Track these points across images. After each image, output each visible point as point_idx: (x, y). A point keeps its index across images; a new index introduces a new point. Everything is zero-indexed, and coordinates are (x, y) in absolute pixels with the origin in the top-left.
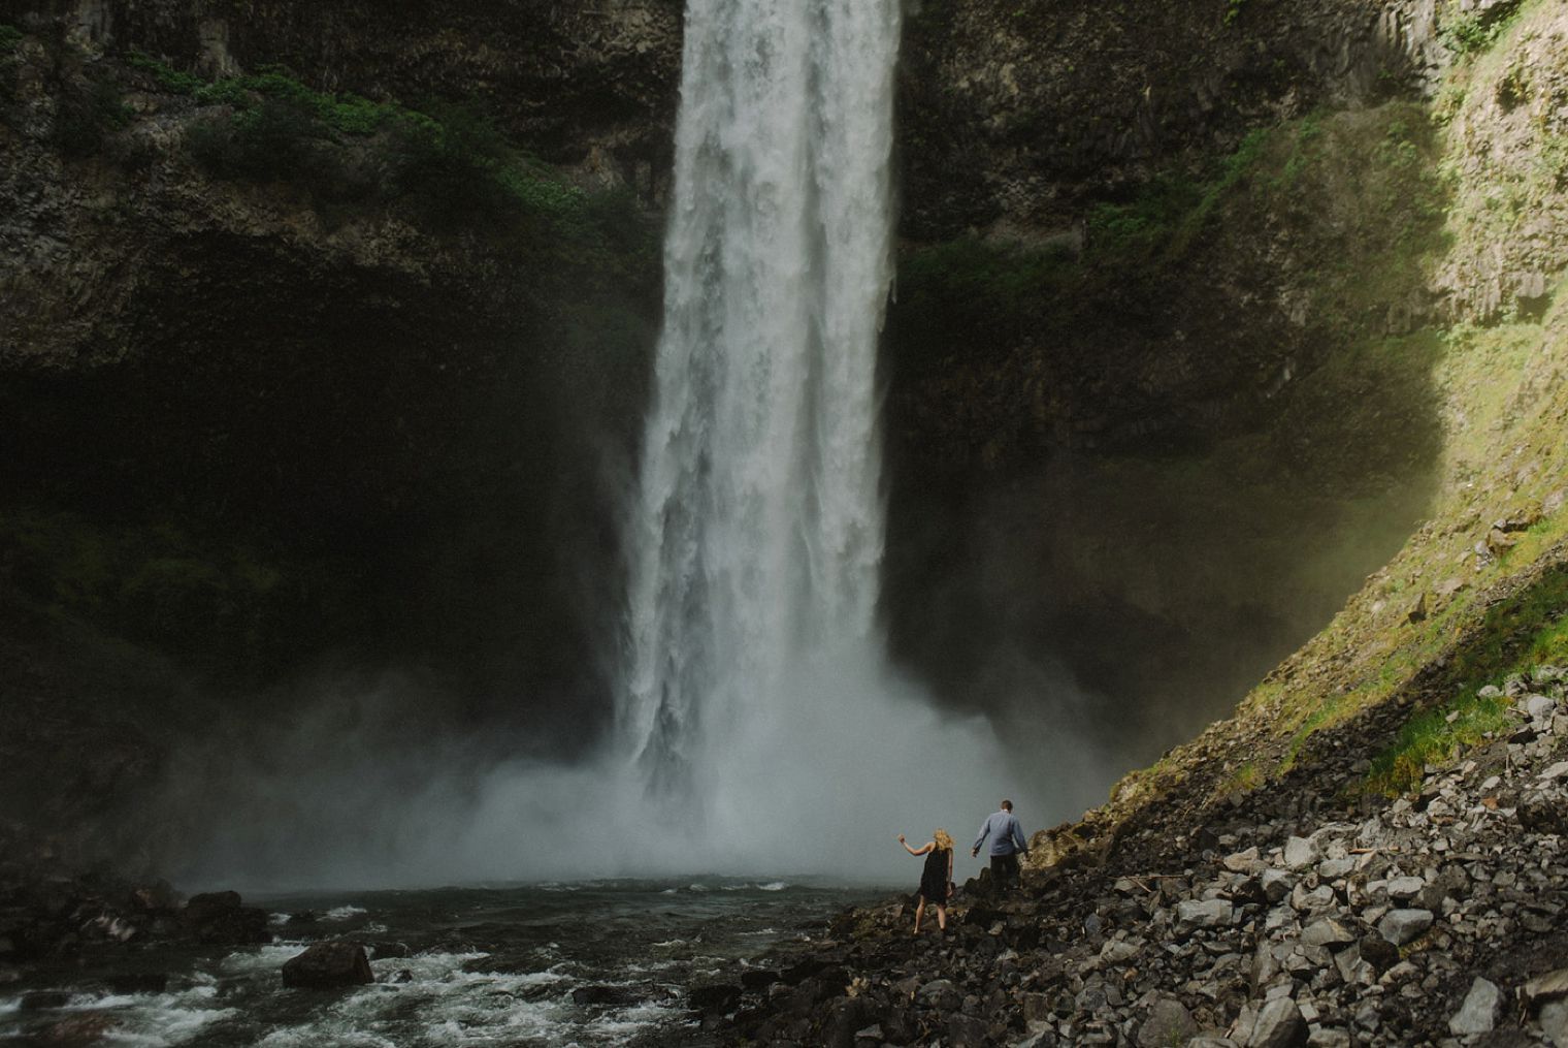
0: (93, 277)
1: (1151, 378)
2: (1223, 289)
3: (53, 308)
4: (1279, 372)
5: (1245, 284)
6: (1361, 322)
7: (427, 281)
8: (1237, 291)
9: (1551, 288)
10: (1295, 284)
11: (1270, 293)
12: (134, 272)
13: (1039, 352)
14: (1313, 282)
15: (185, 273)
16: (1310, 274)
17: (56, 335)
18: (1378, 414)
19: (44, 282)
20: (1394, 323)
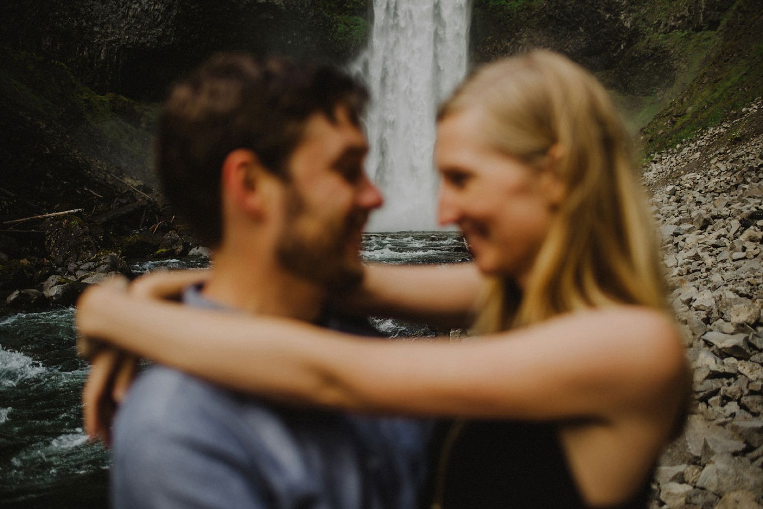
0: (162, 10)
1: (570, 46)
2: (599, 12)
3: (149, 24)
4: (619, 45)
5: (608, 10)
6: (651, 28)
7: (284, 8)
8: (604, 13)
9: (721, 18)
10: (627, 12)
11: (618, 15)
12: (175, 8)
13: (525, 35)
14: (634, 11)
15: (193, 7)
16: (633, 7)
17: (150, 34)
18: (655, 64)
19: (145, 13)
20: (663, 28)
